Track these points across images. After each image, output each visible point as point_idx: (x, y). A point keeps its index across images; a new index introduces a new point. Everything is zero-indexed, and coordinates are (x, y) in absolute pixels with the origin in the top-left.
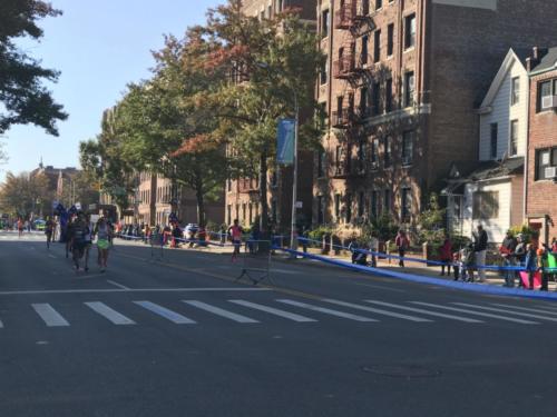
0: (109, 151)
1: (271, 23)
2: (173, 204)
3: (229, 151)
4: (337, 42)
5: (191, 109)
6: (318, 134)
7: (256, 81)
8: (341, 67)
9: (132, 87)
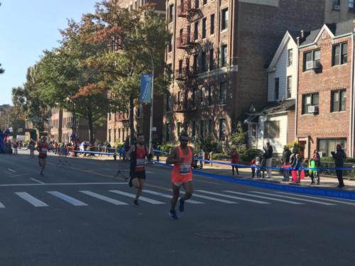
0: (32, 94)
1: (136, 12)
2: (73, 128)
3: (110, 95)
4: (178, 26)
5: (85, 67)
6: (167, 84)
7: (127, 50)
8: (182, 41)
9: (47, 52)
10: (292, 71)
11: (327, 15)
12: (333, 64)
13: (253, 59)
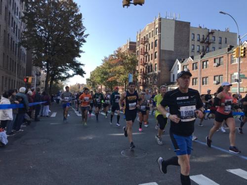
0: (92, 80)
3: (117, 81)
4: (140, 57)
5: (110, 72)
7: (124, 66)
8: (141, 63)
9: (98, 67)
11: (190, 53)
12: (193, 69)
13: (165, 68)
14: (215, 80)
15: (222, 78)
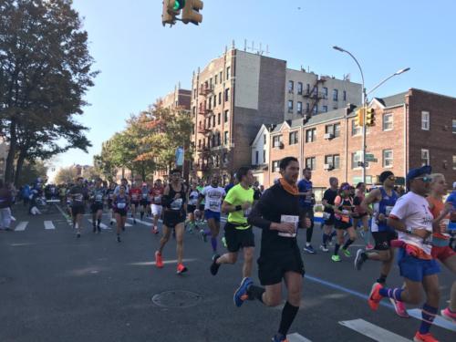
0: (105, 159)
1: (174, 111)
4: (199, 119)
5: (141, 144)
6: (191, 154)
7: (168, 133)
8: (201, 129)
9: (117, 134)
10: (267, 147)
11: (285, 116)
12: (290, 144)
13: (243, 140)
14: (326, 162)
15: (338, 159)
